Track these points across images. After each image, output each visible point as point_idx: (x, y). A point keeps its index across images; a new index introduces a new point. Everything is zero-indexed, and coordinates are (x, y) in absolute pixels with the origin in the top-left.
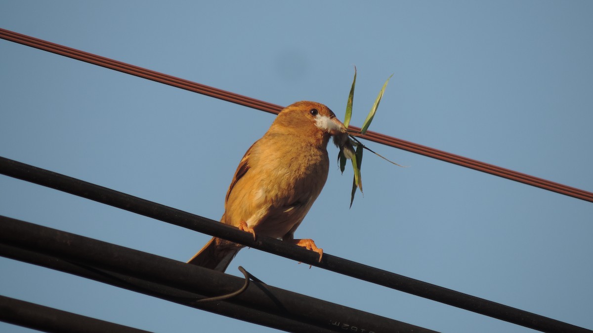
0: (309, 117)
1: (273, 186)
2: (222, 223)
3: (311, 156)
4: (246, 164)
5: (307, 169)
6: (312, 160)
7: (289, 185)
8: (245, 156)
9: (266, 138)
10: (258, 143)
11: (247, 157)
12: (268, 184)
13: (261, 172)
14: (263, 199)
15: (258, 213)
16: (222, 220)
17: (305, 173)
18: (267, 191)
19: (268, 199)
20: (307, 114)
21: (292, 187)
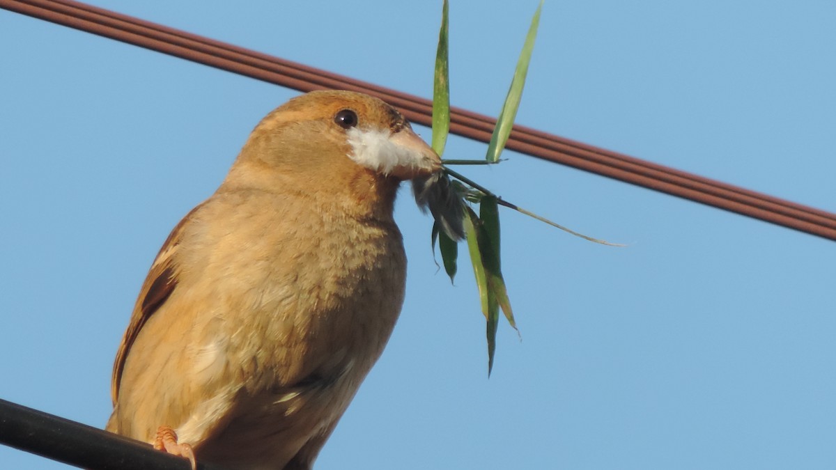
0: (332, 134)
1: (244, 337)
2: (112, 434)
3: (352, 246)
4: (168, 272)
5: (341, 283)
6: (353, 256)
7: (291, 331)
8: (164, 248)
9: (224, 200)
10: (200, 213)
11: (172, 250)
12: (233, 330)
13: (212, 296)
14: (219, 371)
15: (207, 408)
16: (109, 426)
17: (336, 295)
18: (230, 349)
19: (233, 369)
20: (326, 127)
21: (302, 335)
